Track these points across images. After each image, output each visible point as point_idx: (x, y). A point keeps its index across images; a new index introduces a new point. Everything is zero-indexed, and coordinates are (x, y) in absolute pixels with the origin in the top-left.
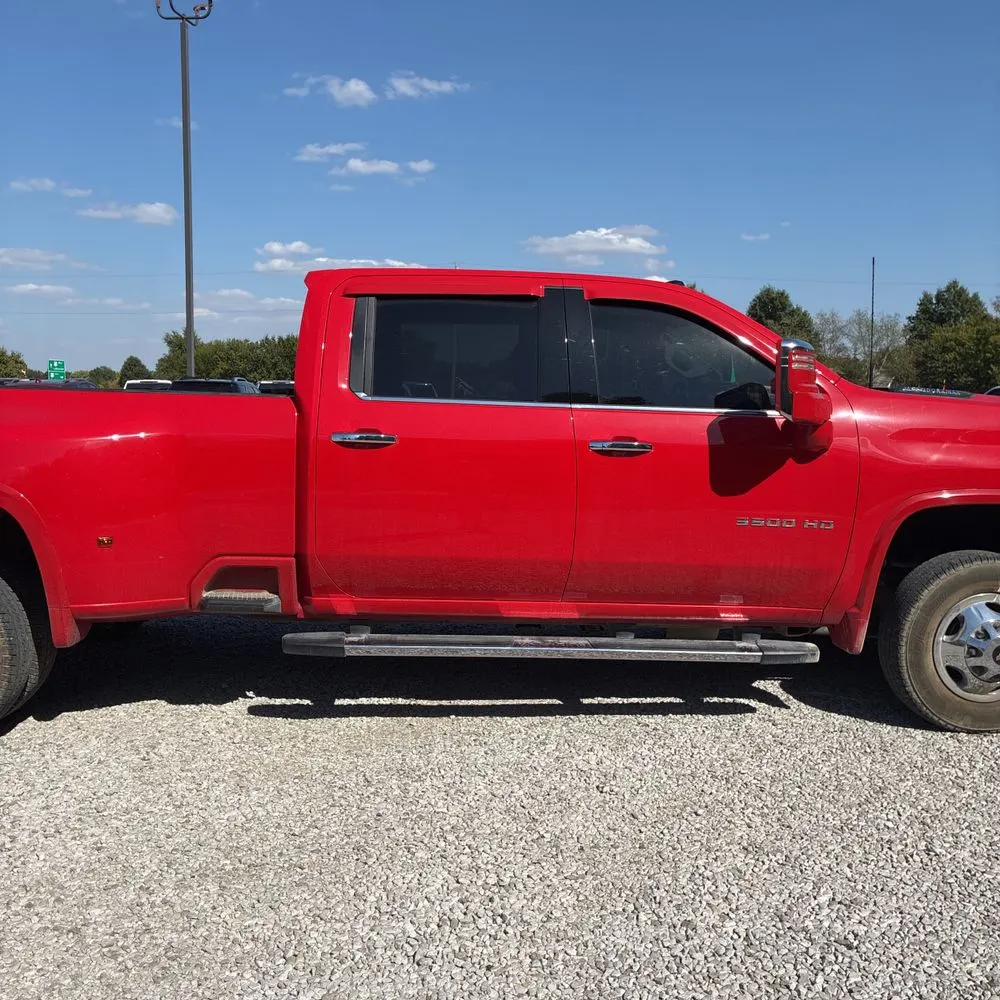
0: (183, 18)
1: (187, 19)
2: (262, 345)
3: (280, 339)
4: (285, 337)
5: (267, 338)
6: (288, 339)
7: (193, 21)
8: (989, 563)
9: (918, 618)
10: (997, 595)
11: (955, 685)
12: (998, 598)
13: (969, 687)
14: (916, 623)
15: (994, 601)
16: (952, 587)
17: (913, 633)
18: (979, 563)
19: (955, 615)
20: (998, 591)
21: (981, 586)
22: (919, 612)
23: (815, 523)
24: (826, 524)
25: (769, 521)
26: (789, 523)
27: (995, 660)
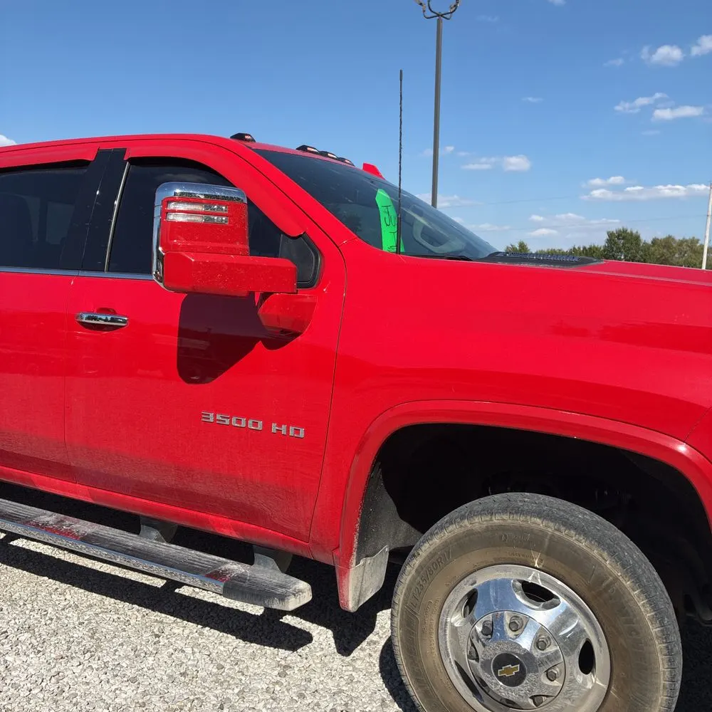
0: (438, 15)
1: (442, 15)
2: (571, 253)
3: (584, 248)
4: (588, 247)
5: (574, 248)
6: (590, 249)
7: (448, 16)
8: (519, 520)
9: (412, 582)
10: (534, 572)
11: (470, 693)
12: (535, 577)
13: (485, 703)
14: (409, 589)
15: (530, 580)
16: (462, 545)
17: (405, 602)
18: (505, 517)
19: (469, 589)
20: (536, 565)
21: (505, 552)
22: (413, 572)
23: (284, 429)
24: (297, 431)
25: (234, 419)
26: (255, 424)
27: (496, 674)
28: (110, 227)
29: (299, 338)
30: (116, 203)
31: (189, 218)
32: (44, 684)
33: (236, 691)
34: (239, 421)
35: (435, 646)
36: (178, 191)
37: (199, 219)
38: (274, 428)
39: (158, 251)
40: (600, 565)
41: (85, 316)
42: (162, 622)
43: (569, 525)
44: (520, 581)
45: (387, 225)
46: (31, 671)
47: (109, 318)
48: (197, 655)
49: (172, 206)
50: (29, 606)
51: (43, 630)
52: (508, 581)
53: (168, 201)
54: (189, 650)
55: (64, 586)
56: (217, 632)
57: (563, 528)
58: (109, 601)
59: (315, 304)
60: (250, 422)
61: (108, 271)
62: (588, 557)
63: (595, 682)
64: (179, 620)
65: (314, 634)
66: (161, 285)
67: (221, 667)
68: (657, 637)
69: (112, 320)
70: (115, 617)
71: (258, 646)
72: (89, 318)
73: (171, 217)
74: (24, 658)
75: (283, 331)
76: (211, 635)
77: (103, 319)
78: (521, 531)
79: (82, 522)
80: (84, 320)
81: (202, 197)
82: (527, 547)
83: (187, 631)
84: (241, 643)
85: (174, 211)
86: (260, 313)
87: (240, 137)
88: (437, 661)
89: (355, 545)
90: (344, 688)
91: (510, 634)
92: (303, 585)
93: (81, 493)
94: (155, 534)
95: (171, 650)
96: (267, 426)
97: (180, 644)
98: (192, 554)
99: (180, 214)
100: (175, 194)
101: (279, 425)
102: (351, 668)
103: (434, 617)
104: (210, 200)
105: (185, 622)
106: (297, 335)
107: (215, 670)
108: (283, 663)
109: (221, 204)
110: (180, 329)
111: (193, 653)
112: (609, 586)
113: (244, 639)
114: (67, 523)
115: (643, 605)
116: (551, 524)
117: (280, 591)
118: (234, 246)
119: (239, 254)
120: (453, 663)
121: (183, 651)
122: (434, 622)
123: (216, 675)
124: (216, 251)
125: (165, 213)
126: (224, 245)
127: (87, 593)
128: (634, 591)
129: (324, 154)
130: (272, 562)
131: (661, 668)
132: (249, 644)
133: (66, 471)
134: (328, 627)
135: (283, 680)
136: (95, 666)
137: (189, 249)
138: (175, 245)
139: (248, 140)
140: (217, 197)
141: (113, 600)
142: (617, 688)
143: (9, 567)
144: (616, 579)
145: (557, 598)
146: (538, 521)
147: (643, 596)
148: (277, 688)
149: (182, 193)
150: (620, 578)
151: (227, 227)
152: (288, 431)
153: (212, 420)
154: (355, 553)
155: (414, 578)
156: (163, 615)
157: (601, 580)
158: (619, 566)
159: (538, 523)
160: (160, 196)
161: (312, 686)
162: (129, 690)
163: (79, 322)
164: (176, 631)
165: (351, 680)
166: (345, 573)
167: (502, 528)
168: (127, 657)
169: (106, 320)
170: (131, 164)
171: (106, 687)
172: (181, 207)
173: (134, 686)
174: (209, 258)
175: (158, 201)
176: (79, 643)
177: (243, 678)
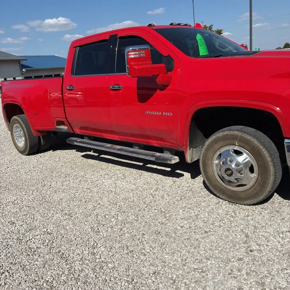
8: (231, 132)
9: (204, 153)
10: (236, 147)
11: (222, 181)
12: (237, 148)
13: (226, 184)
14: (203, 154)
15: (235, 149)
16: (216, 141)
17: (203, 158)
18: (228, 132)
19: (219, 153)
20: (237, 145)
21: (228, 142)
22: (204, 150)
23: (167, 113)
24: (170, 114)
25: (153, 112)
26: (159, 113)
27: (226, 174)
28: (115, 59)
29: (169, 87)
30: (116, 49)
31: (135, 56)
32: (112, 185)
33: (161, 186)
34: (155, 113)
35: (211, 170)
36: (131, 49)
37: (137, 56)
38: (164, 114)
39: (127, 67)
40: (254, 143)
41: (111, 87)
42: (142, 173)
43: (245, 133)
44: (233, 150)
45: (201, 46)
46: (109, 183)
47: (118, 87)
48: (151, 179)
49: (130, 53)
50: (107, 170)
51: (111, 175)
52: (230, 150)
53: (128, 52)
54: (149, 178)
55: (115, 165)
56: (157, 174)
57: (243, 134)
58: (127, 168)
59: (172, 76)
60: (158, 113)
61: (116, 73)
62: (250, 141)
63: (254, 176)
64: (146, 172)
65: (184, 174)
66: (129, 76)
67: (157, 182)
68: (270, 161)
69: (119, 87)
70: (129, 172)
71: (168, 177)
72: (113, 87)
73: (130, 56)
74: (107, 180)
75: (164, 85)
76: (155, 175)
77: (116, 87)
78: (232, 135)
79: (117, 146)
80: (111, 88)
81: (137, 49)
82: (233, 140)
83: (148, 175)
84: (163, 177)
85: (130, 55)
86: (157, 80)
87: (150, 25)
88: (212, 173)
89: (188, 144)
90: (191, 186)
91: (229, 163)
92: (176, 157)
93: (116, 138)
94: (137, 148)
95: (144, 178)
96: (162, 113)
97: (146, 177)
98: (147, 152)
99: (132, 55)
100: (130, 50)
101: (165, 113)
102: (194, 182)
103: (211, 162)
104: (140, 50)
105: (148, 172)
106: (168, 86)
107: (156, 182)
108: (175, 181)
109: (143, 51)
110: (137, 88)
111: (150, 179)
112: (256, 148)
113: (164, 176)
114: (114, 146)
115: (266, 153)
116: (240, 133)
117: (170, 159)
118: (147, 62)
119: (149, 65)
120: (217, 174)
121: (147, 178)
122: (211, 163)
123: (156, 183)
124: (142, 64)
125: (128, 56)
126: (144, 62)
127: (121, 167)
128: (263, 149)
129: (179, 24)
130: (169, 152)
131: (271, 169)
132: (165, 177)
133: (112, 132)
134: (189, 173)
135: (174, 184)
136: (124, 182)
137: (135, 65)
138: (131, 64)
139: (153, 26)
140: (142, 49)
141: (128, 168)
142: (260, 176)
143: (100, 162)
144: (258, 146)
145: (243, 153)
146: (237, 132)
147: (266, 150)
148: (172, 186)
149: (132, 49)
150: (259, 146)
151: (145, 57)
152: (168, 114)
153: (148, 113)
154: (188, 146)
155: (204, 151)
156: (142, 171)
157: (254, 147)
158: (259, 143)
159: (236, 133)
160: (126, 51)
161: (182, 185)
162: (134, 186)
163: (110, 89)
164: (145, 174)
165: (194, 184)
166: (186, 152)
167: (227, 135)
168: (133, 180)
169: (117, 87)
170: (119, 39)
171: (128, 186)
172: (133, 53)
173: (134, 185)
174: (140, 67)
175: (126, 53)
176: (120, 177)
177: (163, 184)
